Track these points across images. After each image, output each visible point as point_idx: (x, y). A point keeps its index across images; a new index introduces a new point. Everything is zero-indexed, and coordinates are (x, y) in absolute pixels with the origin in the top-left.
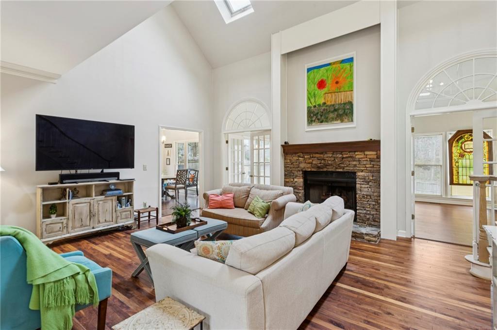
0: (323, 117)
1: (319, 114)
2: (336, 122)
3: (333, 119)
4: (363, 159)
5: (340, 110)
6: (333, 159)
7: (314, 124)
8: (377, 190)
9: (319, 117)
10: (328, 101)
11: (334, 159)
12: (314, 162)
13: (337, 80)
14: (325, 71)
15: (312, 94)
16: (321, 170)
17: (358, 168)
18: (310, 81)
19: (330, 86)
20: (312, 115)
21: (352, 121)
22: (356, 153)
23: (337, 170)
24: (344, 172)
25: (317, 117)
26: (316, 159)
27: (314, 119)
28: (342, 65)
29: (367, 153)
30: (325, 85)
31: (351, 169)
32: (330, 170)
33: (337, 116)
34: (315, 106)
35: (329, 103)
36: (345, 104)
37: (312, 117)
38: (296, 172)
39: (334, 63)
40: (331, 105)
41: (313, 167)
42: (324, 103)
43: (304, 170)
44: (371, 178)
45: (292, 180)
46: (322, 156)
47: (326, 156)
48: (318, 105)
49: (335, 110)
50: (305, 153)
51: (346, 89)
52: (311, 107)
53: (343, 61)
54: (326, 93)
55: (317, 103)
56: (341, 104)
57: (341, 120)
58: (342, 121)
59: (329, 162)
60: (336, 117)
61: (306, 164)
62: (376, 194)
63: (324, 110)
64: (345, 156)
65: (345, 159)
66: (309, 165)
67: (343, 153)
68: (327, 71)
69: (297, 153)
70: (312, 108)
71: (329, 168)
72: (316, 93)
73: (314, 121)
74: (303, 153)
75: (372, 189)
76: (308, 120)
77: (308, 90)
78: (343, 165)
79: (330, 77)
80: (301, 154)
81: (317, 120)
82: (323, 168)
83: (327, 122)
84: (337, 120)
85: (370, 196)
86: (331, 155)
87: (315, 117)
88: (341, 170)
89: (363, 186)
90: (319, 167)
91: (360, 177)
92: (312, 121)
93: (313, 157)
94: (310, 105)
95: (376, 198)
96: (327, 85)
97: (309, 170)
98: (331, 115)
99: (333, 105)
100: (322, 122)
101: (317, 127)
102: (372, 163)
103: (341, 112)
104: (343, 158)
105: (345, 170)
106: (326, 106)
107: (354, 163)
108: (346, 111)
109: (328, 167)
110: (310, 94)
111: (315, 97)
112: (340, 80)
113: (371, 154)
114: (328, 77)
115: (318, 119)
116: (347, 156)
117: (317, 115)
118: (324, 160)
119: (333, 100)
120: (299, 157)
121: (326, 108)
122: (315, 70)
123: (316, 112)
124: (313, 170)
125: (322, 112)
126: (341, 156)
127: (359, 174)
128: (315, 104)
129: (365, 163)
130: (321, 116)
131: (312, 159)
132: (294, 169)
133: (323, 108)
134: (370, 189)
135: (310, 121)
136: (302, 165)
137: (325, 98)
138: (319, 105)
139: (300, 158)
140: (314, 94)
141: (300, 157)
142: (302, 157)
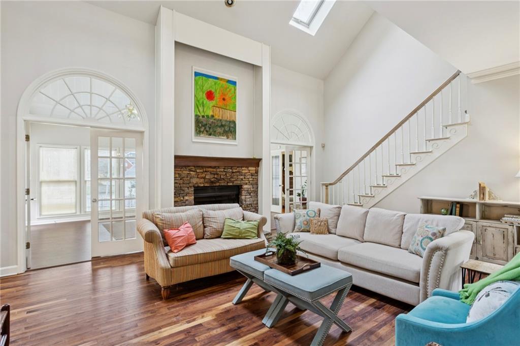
0: (211, 130)
1: (207, 126)
2: (223, 138)
3: (220, 134)
4: (248, 174)
5: (226, 127)
6: (224, 173)
7: (202, 135)
8: (256, 199)
9: (208, 129)
10: (216, 115)
11: (226, 174)
12: (207, 177)
13: (224, 97)
14: (213, 84)
15: (201, 102)
16: (215, 185)
17: (244, 182)
18: (198, 87)
19: (218, 100)
20: (200, 125)
21: (235, 139)
22: (243, 169)
23: (229, 184)
24: (234, 186)
25: (205, 128)
26: (209, 173)
27: (202, 130)
28: (228, 85)
29: (250, 168)
30: (214, 97)
31: (238, 183)
32: (223, 184)
33: (224, 131)
34: (203, 117)
35: (216, 117)
36: (230, 122)
37: (200, 128)
38: (186, 189)
39: (222, 79)
40: (218, 120)
41: (206, 183)
42: (213, 116)
43: (196, 185)
44: (252, 189)
45: (182, 198)
46: (215, 170)
47: (218, 170)
48: (206, 116)
49: (222, 126)
50: (197, 167)
51: (231, 108)
52: (199, 116)
53: (229, 81)
54: (214, 106)
55: (206, 114)
56: (227, 121)
57: (227, 136)
58: (228, 138)
59: (222, 177)
60: (222, 132)
61: (198, 179)
62: (255, 202)
63: (212, 122)
64: (234, 171)
65: (234, 174)
66: (202, 180)
67: (233, 168)
68: (215, 84)
69: (189, 166)
70: (201, 118)
71: (221, 183)
72: (205, 103)
73: (203, 132)
74: (194, 166)
75: (253, 198)
76: (196, 130)
77: (195, 96)
78: (233, 179)
79: (218, 91)
80: (193, 167)
81: (205, 132)
82: (215, 183)
83: (215, 136)
84: (224, 136)
85: (251, 204)
86: (223, 170)
87: (203, 128)
88: (231, 184)
89: (247, 197)
90: (212, 182)
91: (245, 189)
92: (200, 131)
93: (206, 172)
94: (198, 113)
95: (255, 206)
96: (215, 98)
97: (202, 185)
98: (219, 130)
99: (221, 120)
100: (210, 135)
101: (204, 139)
102: (253, 177)
103: (227, 129)
104: (233, 172)
105: (235, 184)
106: (214, 119)
107: (242, 177)
108: (231, 129)
109: (220, 181)
110: (198, 101)
111: (203, 106)
112: (226, 98)
113: (252, 169)
114: (216, 91)
115: (207, 131)
116: (236, 170)
117: (204, 126)
118: (217, 174)
119: (221, 116)
120: (190, 170)
121: (214, 121)
122: (204, 78)
123: (205, 123)
124: (206, 185)
125: (211, 125)
126: (231, 170)
127: (245, 186)
128: (203, 114)
129: (248, 177)
130: (210, 128)
131: (205, 173)
132: (185, 185)
133: (211, 120)
134: (251, 199)
135: (198, 132)
136: (195, 181)
137: (213, 111)
138: (208, 116)
139: (191, 173)
140: (203, 103)
141: (192, 171)
142: (194, 172)
